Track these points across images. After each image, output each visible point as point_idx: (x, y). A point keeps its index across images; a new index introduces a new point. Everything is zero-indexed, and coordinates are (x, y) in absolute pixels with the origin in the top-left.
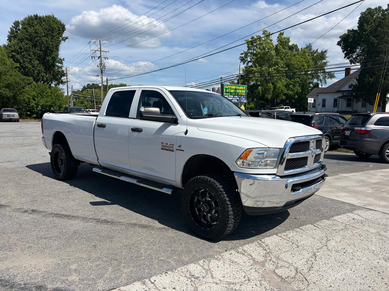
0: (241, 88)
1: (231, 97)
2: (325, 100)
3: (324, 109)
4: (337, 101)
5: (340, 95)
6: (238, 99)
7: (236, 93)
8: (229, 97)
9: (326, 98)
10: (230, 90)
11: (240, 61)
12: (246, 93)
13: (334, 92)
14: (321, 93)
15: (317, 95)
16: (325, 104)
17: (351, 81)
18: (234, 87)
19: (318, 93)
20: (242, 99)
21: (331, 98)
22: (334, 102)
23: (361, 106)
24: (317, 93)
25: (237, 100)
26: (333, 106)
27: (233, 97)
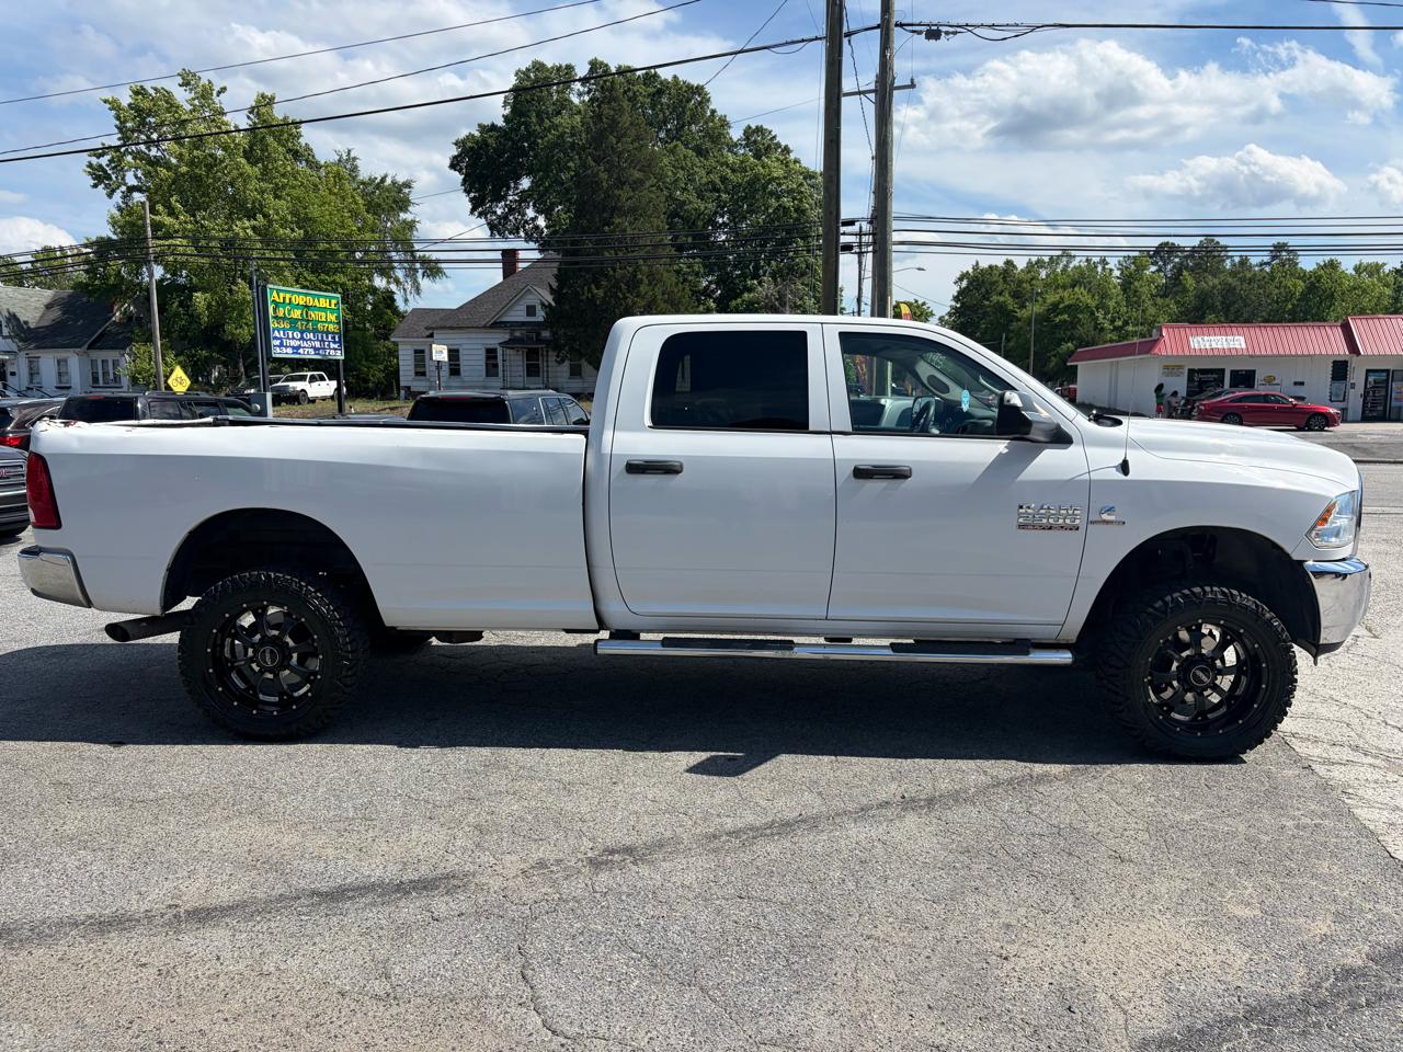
0: (323, 303)
1: (293, 338)
2: (457, 351)
3: (455, 381)
4: (496, 357)
5: (504, 336)
6: (318, 345)
7: (308, 321)
8: (288, 338)
9: (460, 345)
10: (289, 311)
11: (93, 182)
12: (338, 323)
13: (485, 327)
14: (444, 328)
15: (428, 333)
16: (459, 365)
17: (531, 293)
18: (301, 300)
19: (433, 328)
20: (329, 345)
21: (476, 347)
22: (488, 358)
23: (568, 374)
24: (427, 328)
25: (315, 349)
26: (484, 373)
27: (302, 338)
